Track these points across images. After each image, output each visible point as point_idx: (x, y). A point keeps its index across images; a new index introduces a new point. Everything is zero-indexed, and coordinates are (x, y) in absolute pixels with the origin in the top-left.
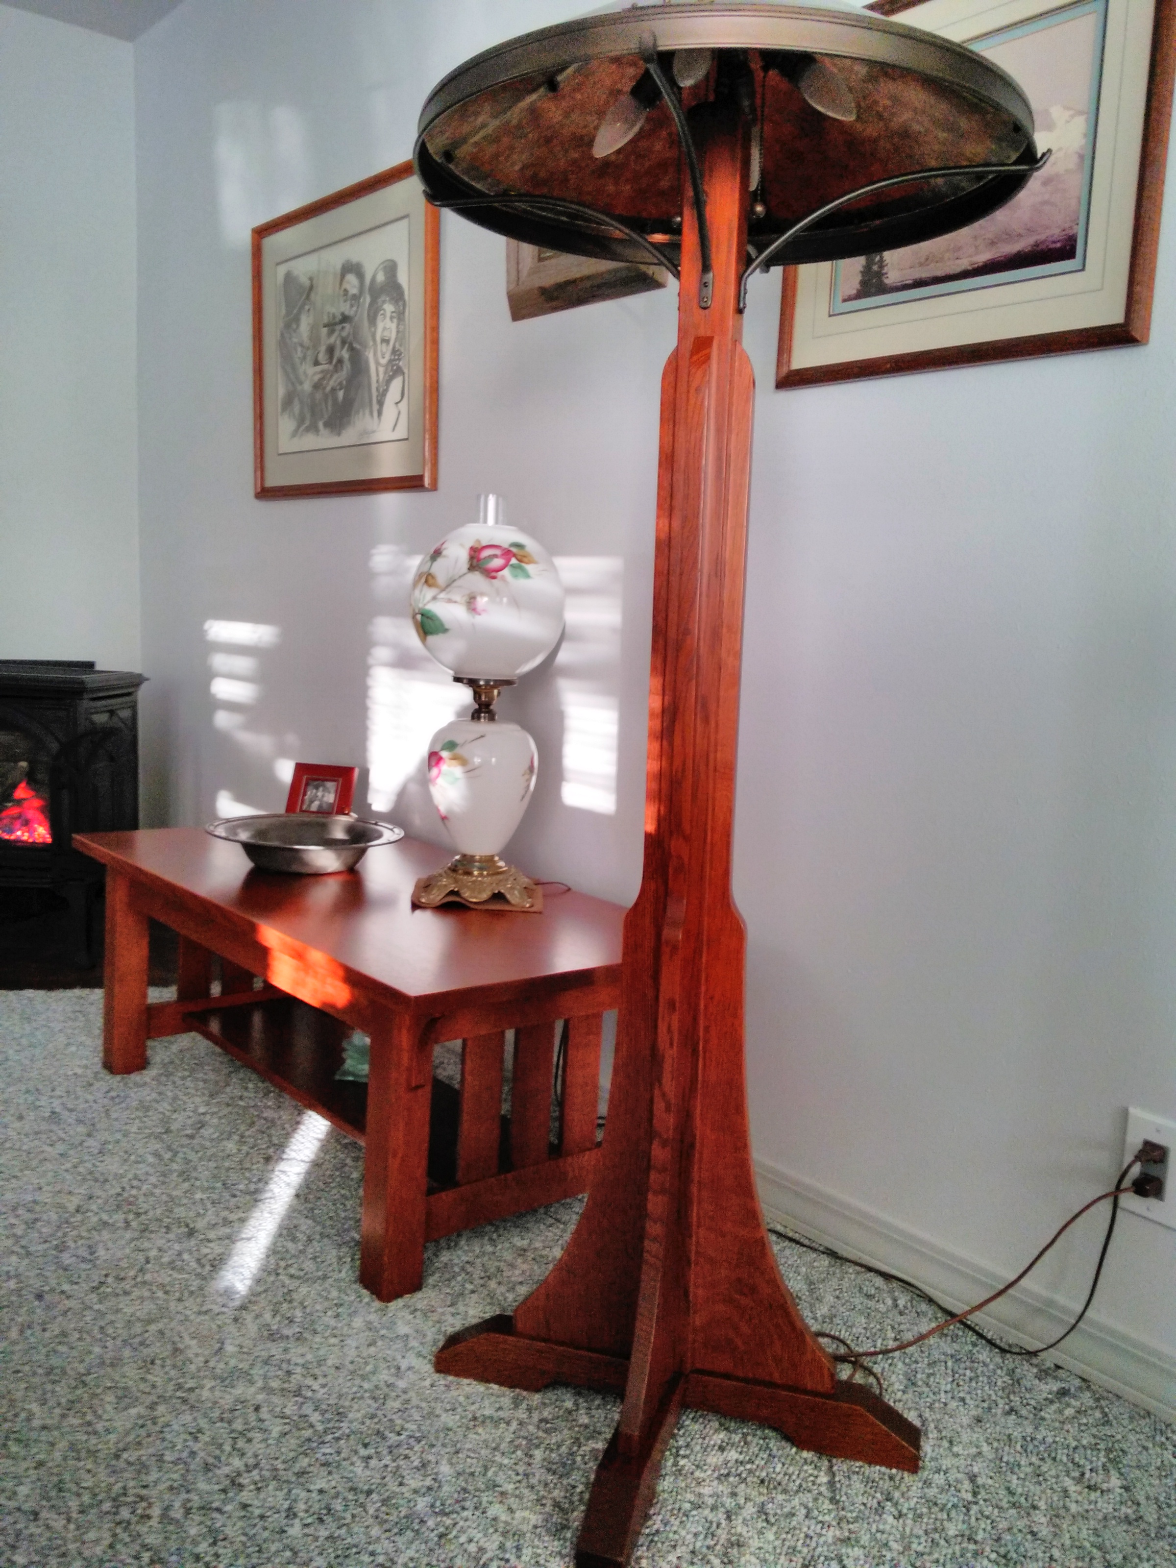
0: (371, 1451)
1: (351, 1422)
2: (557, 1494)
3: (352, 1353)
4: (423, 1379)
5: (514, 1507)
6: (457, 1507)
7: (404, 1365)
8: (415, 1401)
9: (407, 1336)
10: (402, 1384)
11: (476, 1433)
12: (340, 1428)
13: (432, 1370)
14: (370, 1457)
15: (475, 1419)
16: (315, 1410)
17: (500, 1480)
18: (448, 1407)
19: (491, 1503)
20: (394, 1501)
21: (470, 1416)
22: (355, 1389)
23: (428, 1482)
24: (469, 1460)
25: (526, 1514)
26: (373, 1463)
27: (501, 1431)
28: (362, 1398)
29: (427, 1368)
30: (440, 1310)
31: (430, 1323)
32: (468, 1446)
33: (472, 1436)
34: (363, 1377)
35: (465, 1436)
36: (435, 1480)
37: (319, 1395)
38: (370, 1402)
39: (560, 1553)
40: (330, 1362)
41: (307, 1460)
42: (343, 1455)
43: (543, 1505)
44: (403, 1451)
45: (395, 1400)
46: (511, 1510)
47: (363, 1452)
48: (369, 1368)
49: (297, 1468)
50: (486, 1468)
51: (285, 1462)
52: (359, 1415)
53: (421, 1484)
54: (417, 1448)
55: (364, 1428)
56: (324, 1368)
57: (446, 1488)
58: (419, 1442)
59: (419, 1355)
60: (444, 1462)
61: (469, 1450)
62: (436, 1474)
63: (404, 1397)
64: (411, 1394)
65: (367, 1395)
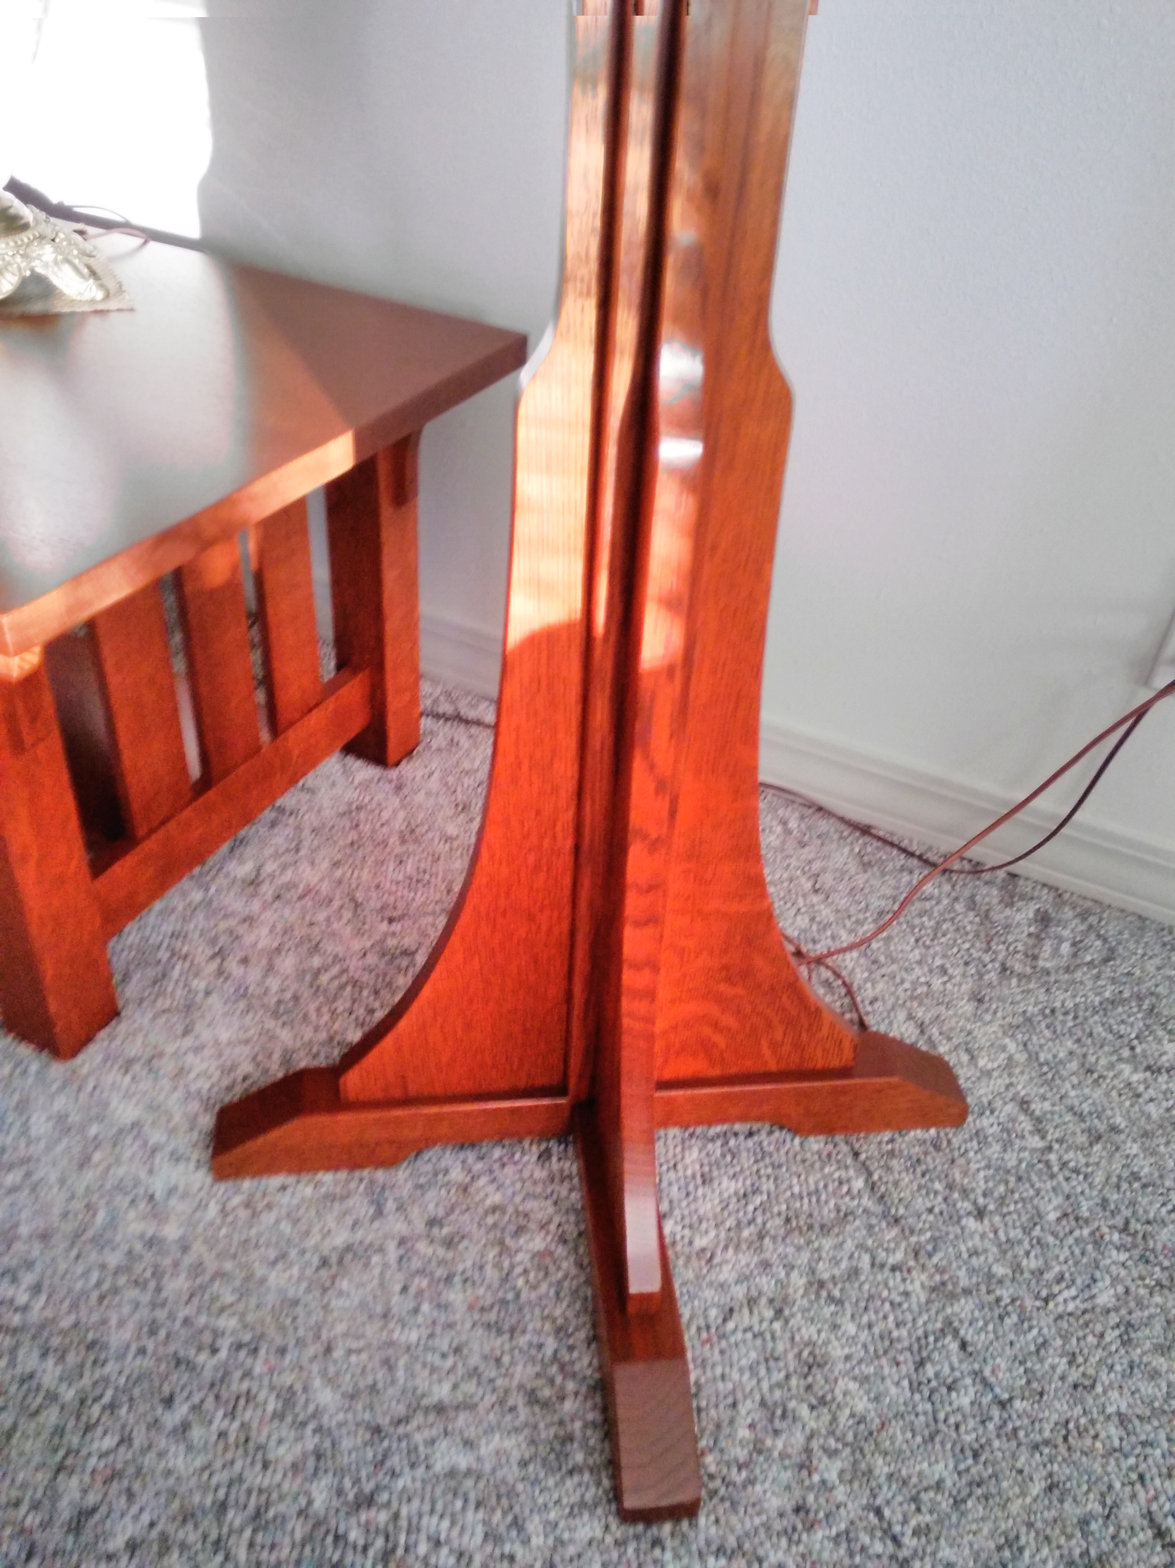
0: (181, 1410)
1: (121, 1357)
2: (523, 1372)
3: (56, 1198)
4: (202, 1206)
5: (471, 1433)
6: (382, 1478)
7: (159, 1187)
8: (211, 1265)
9: (136, 1125)
10: (172, 1231)
11: (341, 1293)
12: (106, 1380)
13: (209, 1180)
14: (185, 1427)
15: (324, 1262)
16: (44, 1355)
17: (422, 1381)
18: (272, 1254)
19: (432, 1442)
20: (271, 1513)
21: (316, 1261)
22: (95, 1276)
23: (311, 1442)
24: (353, 1359)
25: (496, 1441)
26: (196, 1433)
27: (377, 1271)
28: (115, 1291)
29: (201, 1178)
30: (170, 1049)
31: (166, 1083)
32: (340, 1328)
33: (337, 1303)
34: (101, 1242)
35: (326, 1307)
36: (318, 1430)
37: (35, 1315)
38: (132, 1293)
39: (582, 1504)
40: (24, 1230)
41: (74, 1482)
42: (137, 1443)
43: (513, 1409)
44: (237, 1385)
45: (175, 1275)
46: (468, 1444)
47: (172, 1419)
48: (101, 1216)
49: (65, 1510)
50: (389, 1364)
51: (35, 1506)
52: (127, 1334)
53: (298, 1449)
54: (259, 1368)
55: (147, 1363)
56: (19, 1247)
57: (346, 1443)
58: (255, 1351)
59: (176, 1158)
60: (317, 1383)
61: (345, 1335)
62: (315, 1415)
63: (188, 1260)
64: (198, 1248)
65: (122, 1280)
